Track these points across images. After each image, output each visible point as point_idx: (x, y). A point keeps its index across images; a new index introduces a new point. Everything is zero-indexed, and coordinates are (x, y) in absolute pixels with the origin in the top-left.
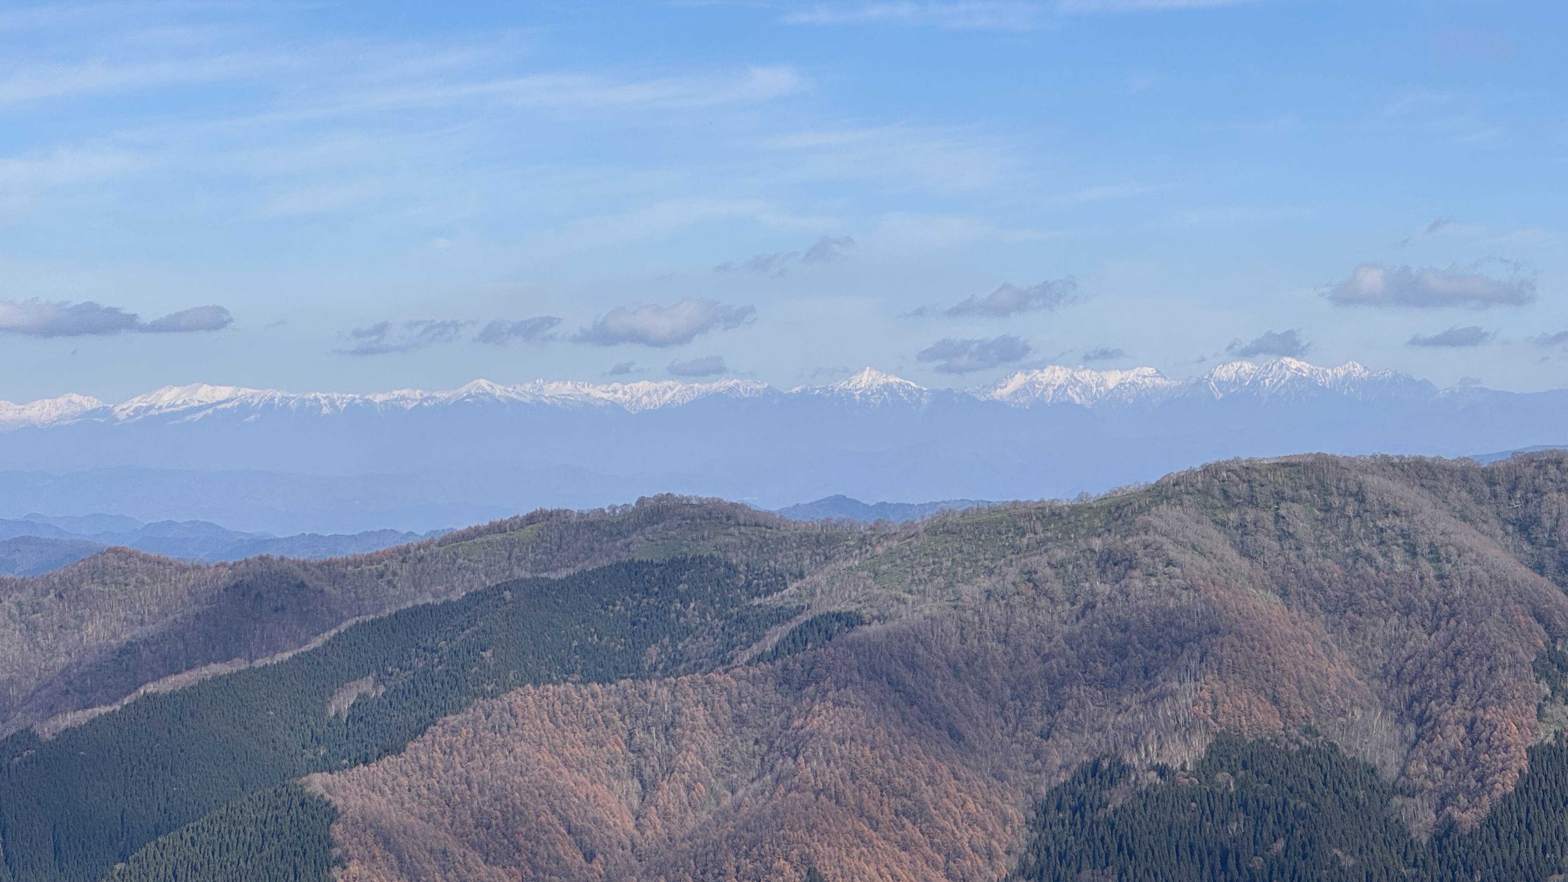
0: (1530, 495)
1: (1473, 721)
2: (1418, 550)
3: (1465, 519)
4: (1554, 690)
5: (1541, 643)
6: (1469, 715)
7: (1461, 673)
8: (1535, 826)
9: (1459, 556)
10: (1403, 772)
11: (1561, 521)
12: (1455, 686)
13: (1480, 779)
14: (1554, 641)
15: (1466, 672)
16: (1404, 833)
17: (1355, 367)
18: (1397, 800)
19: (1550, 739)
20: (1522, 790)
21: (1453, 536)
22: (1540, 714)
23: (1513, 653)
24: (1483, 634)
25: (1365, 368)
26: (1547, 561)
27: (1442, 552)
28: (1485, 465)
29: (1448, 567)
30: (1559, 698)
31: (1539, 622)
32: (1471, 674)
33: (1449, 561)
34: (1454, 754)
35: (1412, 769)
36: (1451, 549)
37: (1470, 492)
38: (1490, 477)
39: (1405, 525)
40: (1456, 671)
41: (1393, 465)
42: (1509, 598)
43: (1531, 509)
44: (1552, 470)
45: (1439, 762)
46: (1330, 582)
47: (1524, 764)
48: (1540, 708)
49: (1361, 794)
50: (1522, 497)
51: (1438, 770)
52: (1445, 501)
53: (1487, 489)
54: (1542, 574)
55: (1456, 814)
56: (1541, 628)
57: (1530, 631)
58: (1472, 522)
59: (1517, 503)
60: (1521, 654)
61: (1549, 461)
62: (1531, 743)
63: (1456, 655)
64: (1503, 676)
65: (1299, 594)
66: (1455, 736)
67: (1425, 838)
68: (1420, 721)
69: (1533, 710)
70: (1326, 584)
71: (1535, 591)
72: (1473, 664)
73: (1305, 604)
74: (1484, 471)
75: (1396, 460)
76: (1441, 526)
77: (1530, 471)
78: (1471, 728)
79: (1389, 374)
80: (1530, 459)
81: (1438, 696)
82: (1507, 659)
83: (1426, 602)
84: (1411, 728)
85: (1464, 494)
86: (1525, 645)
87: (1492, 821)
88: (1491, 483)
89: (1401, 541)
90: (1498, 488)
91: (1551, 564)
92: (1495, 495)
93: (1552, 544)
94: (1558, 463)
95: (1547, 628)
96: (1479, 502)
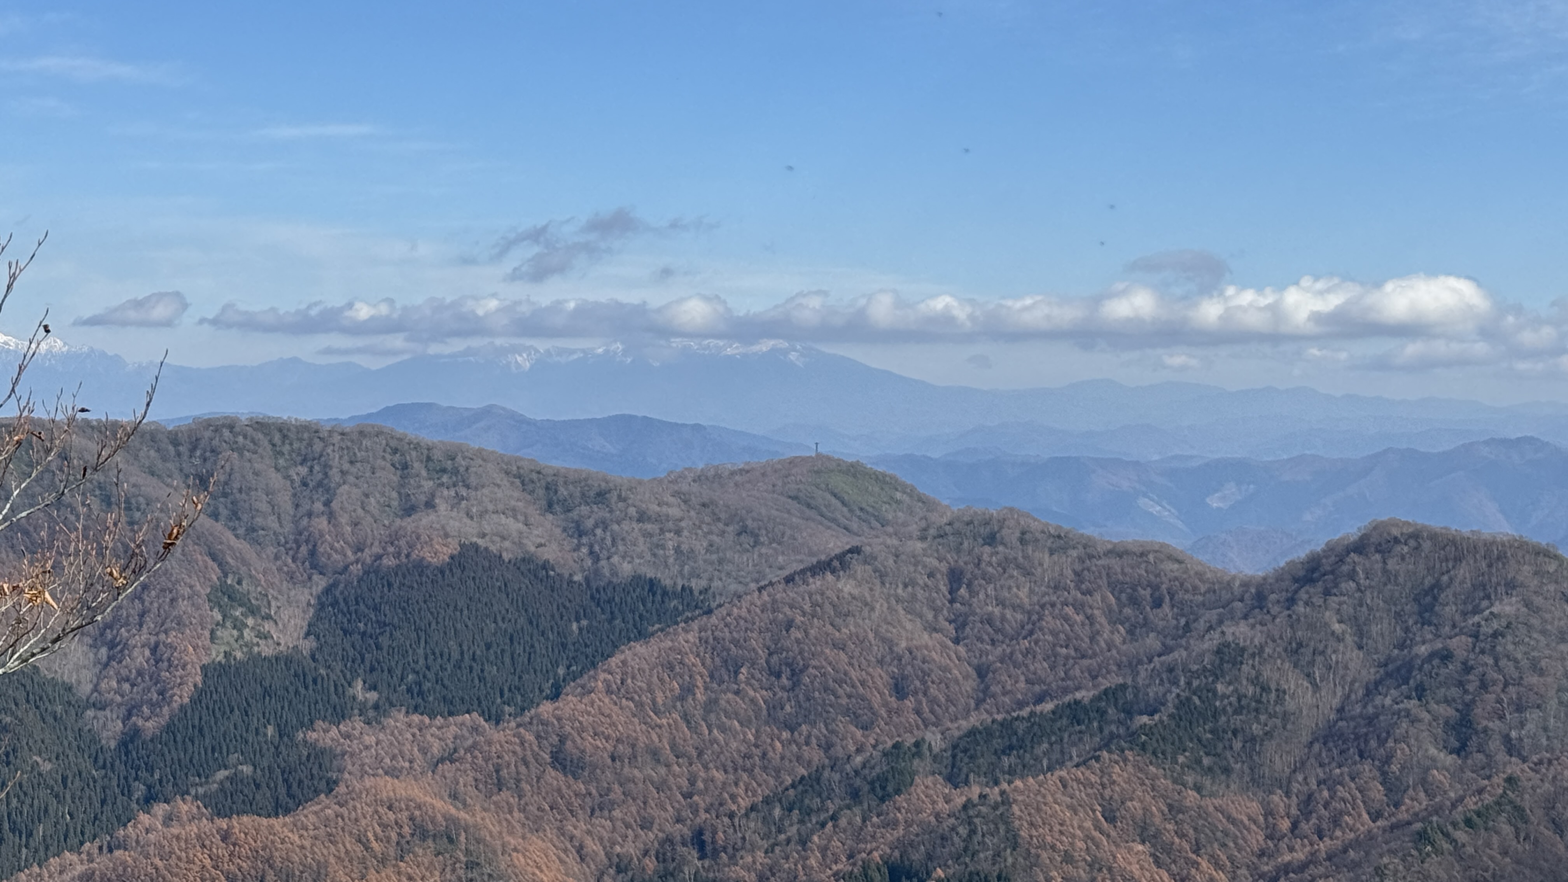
0: (208, 454)
1: (157, 645)
2: (113, 500)
3: (153, 474)
4: (224, 617)
5: (215, 578)
6: (153, 639)
7: (147, 604)
8: (206, 730)
9: (148, 505)
10: (96, 689)
11: (232, 477)
12: (142, 615)
13: (161, 693)
14: (226, 576)
15: (151, 603)
16: (94, 740)
17: (55, 342)
18: (90, 713)
19: (221, 658)
20: (196, 700)
21: (143, 488)
22: (213, 637)
23: (191, 587)
24: (167, 570)
25: (65, 344)
26: (221, 510)
27: (133, 501)
28: (170, 428)
29: (137, 515)
30: (228, 624)
31: (214, 560)
32: (156, 605)
33: (138, 509)
34: (140, 673)
35: (103, 685)
36: (141, 499)
37: (158, 450)
38: (174, 439)
39: (102, 479)
40: (143, 603)
41: (93, 428)
42: (189, 541)
43: (208, 465)
44: (226, 433)
45: (127, 680)
46: (35, 528)
47: (199, 679)
48: (212, 632)
49: (59, 709)
50: (201, 455)
51: (126, 686)
52: (136, 458)
53: (171, 448)
54: (217, 520)
55: (140, 722)
56: (215, 566)
57: (206, 568)
58: (159, 477)
59: (197, 462)
60: (198, 587)
61: (223, 426)
62: (206, 660)
63: (143, 589)
64: (183, 605)
65: (7, 538)
66: (140, 658)
67: (113, 744)
68: (112, 645)
69: (207, 633)
70: (31, 529)
71: (211, 534)
72: (158, 597)
73: (12, 547)
74: (170, 432)
75: (95, 423)
76: (133, 480)
77: (208, 434)
78: (154, 650)
79: (85, 349)
80: (208, 424)
81: (127, 624)
82: (187, 591)
83: (119, 544)
84: (104, 651)
85: (152, 453)
86: (202, 580)
87: (169, 728)
88: (175, 443)
89: (97, 492)
90: (181, 448)
91: (224, 512)
92: (179, 454)
93: (225, 495)
94: (231, 428)
95: (220, 565)
96: (165, 460)
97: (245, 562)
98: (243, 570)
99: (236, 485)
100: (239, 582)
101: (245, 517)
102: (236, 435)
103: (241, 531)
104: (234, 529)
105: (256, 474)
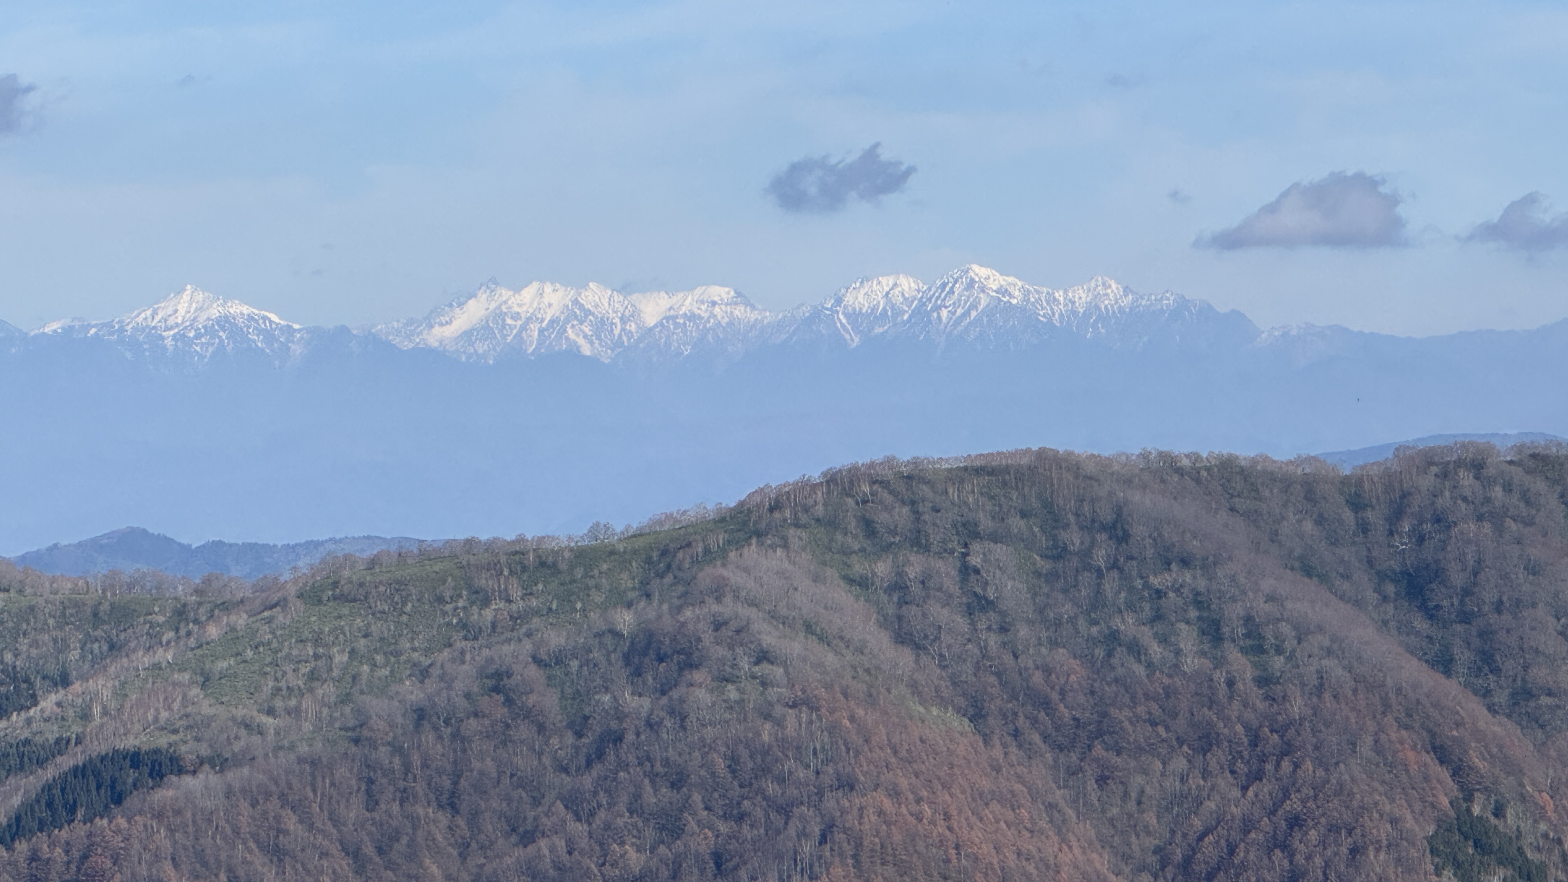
0: (1427, 527)
2: (1226, 630)
3: (1308, 571)
5: (1445, 801)
7: (1299, 859)
9: (1300, 642)
11: (1482, 576)
14: (1469, 798)
15: (1309, 858)
17: (1106, 286)
21: (1289, 605)
23: (1394, 821)
24: (1341, 785)
25: (1127, 290)
26: (1456, 650)
27: (1268, 632)
28: (1347, 472)
29: (1277, 663)
31: (1442, 762)
32: (1318, 861)
33: (1279, 651)
36: (1285, 628)
37: (1320, 521)
38: (1355, 495)
39: (1202, 584)
40: (1291, 857)
41: (1180, 471)
42: (1389, 720)
43: (1428, 553)
44: (1466, 479)
46: (1063, 693)
50: (1413, 530)
52: (1274, 536)
53: (1348, 516)
54: (1448, 673)
56: (1444, 774)
57: (1426, 779)
58: (1323, 579)
59: (1402, 543)
60: (1410, 823)
61: (1459, 463)
63: (1291, 827)
65: (1005, 716)
70: (1055, 696)
71: (1436, 705)
72: (1323, 844)
73: (1016, 734)
74: (1345, 481)
75: (1186, 462)
76: (1267, 584)
77: (1427, 482)
79: (1170, 301)
82: (1384, 831)
83: (1239, 728)
85: (1308, 526)
86: (1418, 806)
88: (1357, 503)
89: (1193, 614)
90: (1369, 514)
91: (1463, 656)
92: (1364, 528)
93: (1466, 618)
94: (1477, 466)
95: (1456, 773)
96: (1334, 541)
97: (1512, 768)
98: (1507, 784)
99: (1489, 595)
100: (1499, 812)
101: (1509, 666)
102: (1489, 482)
103: (1501, 698)
104: (1486, 693)
105: (1533, 570)
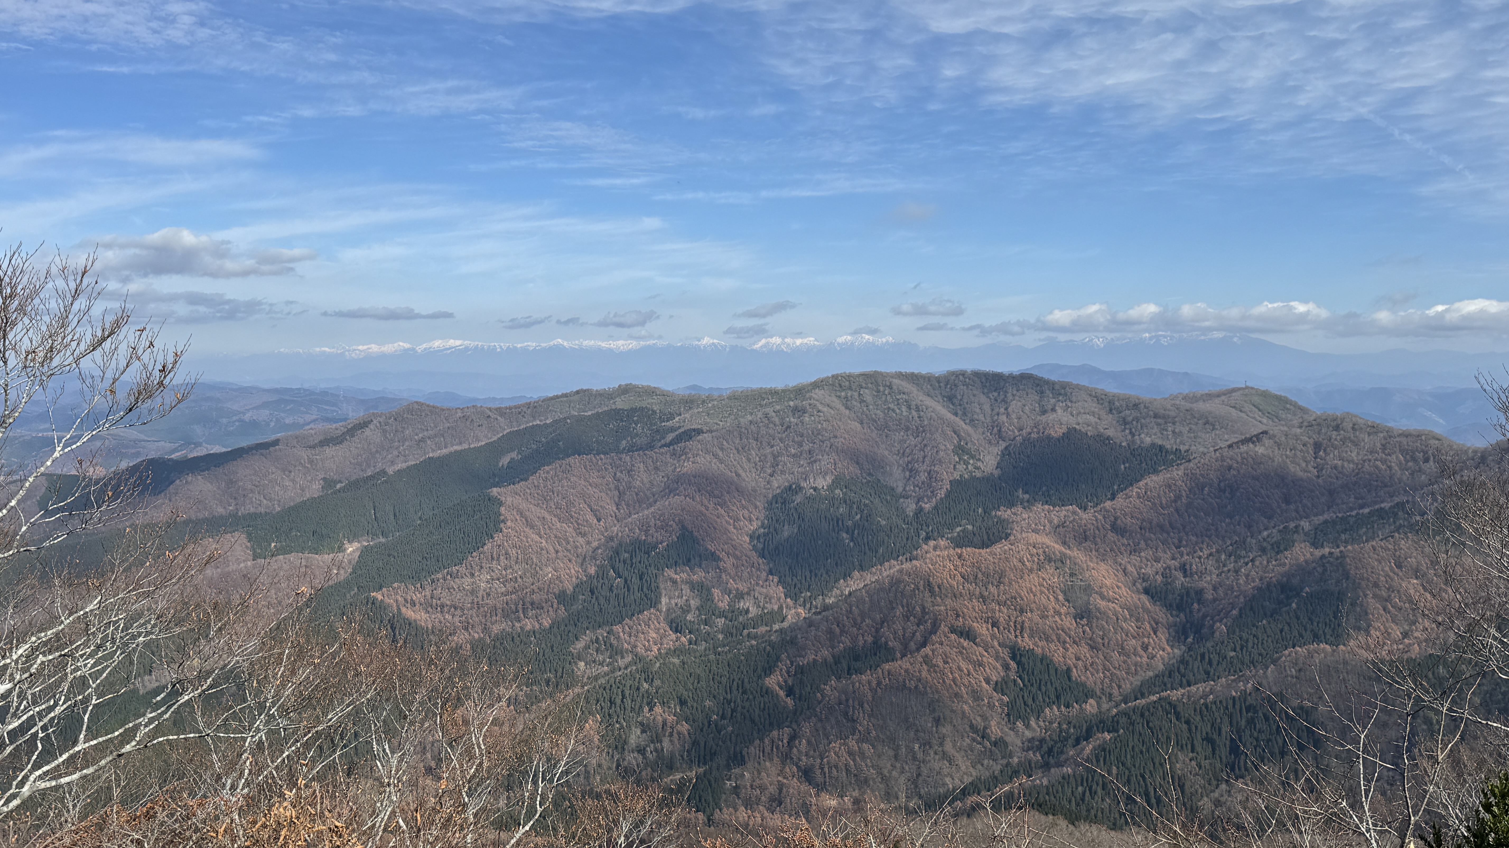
0: (953, 387)
1: (930, 471)
2: (912, 407)
3: (928, 395)
4: (960, 459)
5: (956, 442)
6: (929, 469)
7: (926, 453)
8: (952, 509)
9: (926, 409)
10: (904, 490)
11: (964, 397)
12: (924, 457)
13: (932, 492)
14: (961, 441)
15: (928, 453)
16: (904, 512)
18: (902, 500)
19: (958, 477)
20: (947, 496)
21: (924, 402)
22: (955, 468)
23: (945, 446)
24: (935, 438)
25: (893, 339)
26: (958, 412)
27: (920, 407)
28: (937, 376)
29: (922, 414)
30: (962, 462)
31: (955, 434)
32: (930, 453)
33: (922, 411)
34: (923, 483)
35: (907, 489)
36: (924, 407)
37: (931, 385)
38: (938, 380)
39: (907, 398)
40: (924, 452)
41: (903, 375)
42: (944, 425)
43: (953, 391)
44: (961, 377)
45: (918, 486)
46: (879, 419)
47: (948, 486)
48: (955, 466)
49: (889, 498)
50: (950, 387)
51: (917, 489)
52: (922, 388)
53: (937, 385)
54: (957, 416)
55: (923, 505)
56: (956, 436)
57: (952, 437)
58: (932, 397)
59: (948, 390)
60: (948, 446)
61: (960, 374)
62: (951, 478)
63: (924, 446)
64: (942, 454)
65: (867, 423)
66: (923, 476)
67: (911, 514)
68: (911, 471)
69: (952, 466)
70: (877, 420)
71: (954, 422)
72: (931, 450)
73: (869, 427)
74: (936, 378)
75: (904, 373)
76: (920, 398)
77: (953, 378)
78: (929, 473)
79: (902, 341)
80: (953, 373)
81: (917, 461)
83: (914, 426)
84: (907, 473)
85: (929, 386)
86: (950, 443)
87: (936, 508)
88: (939, 382)
89: (905, 404)
90: (941, 384)
91: (960, 412)
92: (940, 387)
93: (960, 405)
94: (963, 375)
95: (958, 436)
96: (934, 389)
97: (969, 435)
98: (968, 439)
99: (965, 401)
100: (966, 444)
101: (969, 415)
102: (965, 378)
103: (968, 421)
104: (964, 420)
105: (974, 395)
